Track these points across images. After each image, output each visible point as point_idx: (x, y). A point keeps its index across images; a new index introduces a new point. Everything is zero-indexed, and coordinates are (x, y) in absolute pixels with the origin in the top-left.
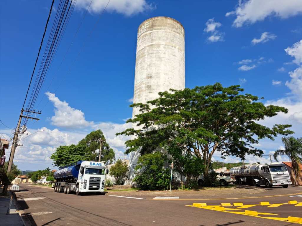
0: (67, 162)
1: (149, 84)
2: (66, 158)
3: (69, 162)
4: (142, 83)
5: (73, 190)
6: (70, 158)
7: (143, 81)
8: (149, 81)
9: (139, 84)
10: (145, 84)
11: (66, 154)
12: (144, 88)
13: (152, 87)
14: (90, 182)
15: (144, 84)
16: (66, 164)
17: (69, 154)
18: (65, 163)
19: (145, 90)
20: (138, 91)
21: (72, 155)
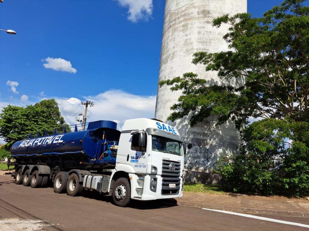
0: (22, 131)
1: (207, 8)
2: (20, 124)
3: (25, 131)
4: (192, 6)
5: (96, 188)
6: (27, 126)
7: (194, 3)
8: (207, 4)
9: (184, 9)
10: (199, 8)
11: (21, 118)
12: (195, 14)
13: (211, 14)
14: (163, 172)
15: (195, 7)
16: (20, 134)
17: (26, 119)
18: (17, 132)
19: (198, 18)
20: (182, 19)
21: (30, 122)
